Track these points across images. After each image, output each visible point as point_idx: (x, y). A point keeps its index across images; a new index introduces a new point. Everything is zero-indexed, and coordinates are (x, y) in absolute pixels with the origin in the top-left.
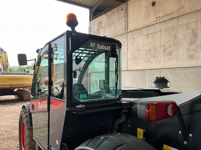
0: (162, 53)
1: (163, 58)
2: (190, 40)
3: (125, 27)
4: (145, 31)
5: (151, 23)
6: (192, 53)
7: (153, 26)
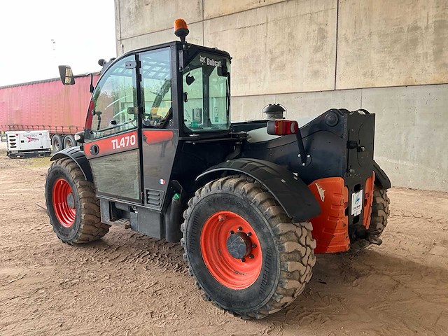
0: (268, 66)
1: (269, 74)
2: (314, 44)
3: (199, 8)
4: (239, 21)
5: (248, 5)
6: (317, 67)
7: (253, 11)
